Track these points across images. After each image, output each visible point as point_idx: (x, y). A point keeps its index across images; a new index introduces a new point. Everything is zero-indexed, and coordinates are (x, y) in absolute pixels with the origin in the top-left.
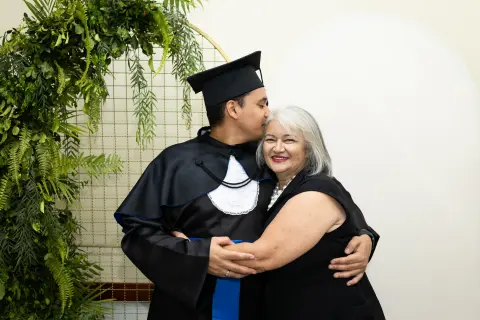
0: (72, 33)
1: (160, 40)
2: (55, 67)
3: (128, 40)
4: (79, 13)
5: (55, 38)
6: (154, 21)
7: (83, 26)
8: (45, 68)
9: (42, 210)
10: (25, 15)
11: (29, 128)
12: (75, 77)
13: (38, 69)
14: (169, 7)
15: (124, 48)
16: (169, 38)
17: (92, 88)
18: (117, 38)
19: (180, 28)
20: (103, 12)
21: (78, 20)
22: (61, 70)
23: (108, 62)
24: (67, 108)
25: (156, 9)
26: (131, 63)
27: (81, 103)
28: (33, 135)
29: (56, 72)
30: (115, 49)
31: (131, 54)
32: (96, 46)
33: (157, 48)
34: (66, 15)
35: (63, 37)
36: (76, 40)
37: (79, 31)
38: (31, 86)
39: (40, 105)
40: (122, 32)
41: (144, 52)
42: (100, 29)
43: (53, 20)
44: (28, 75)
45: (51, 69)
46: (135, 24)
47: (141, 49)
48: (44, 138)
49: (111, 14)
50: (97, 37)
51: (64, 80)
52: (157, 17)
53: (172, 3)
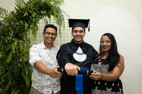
1: (53, 14)
2: (24, 22)
3: (44, 14)
4: (30, 7)
5: (24, 14)
7: (32, 11)
8: (21, 22)
9: (21, 61)
10: (15, 8)
11: (17, 38)
12: (29, 25)
13: (19, 22)
14: (55, 5)
15: (43, 16)
16: (55, 13)
17: (34, 27)
18: (41, 14)
19: (58, 11)
20: (37, 7)
21: (30, 9)
22: (26, 23)
23: (38, 20)
24: (27, 33)
25: (52, 6)
26: (45, 20)
27: (31, 31)
28: (18, 41)
29: (24, 23)
30: (40, 17)
31: (45, 18)
32: (35, 16)
33: (52, 17)
34: (27, 8)
35: (26, 14)
36: (30, 14)
37: (31, 12)
38: (17, 27)
39: (20, 32)
40: (43, 12)
41: (48, 17)
42: (36, 11)
43: (23, 9)
44: (17, 24)
45: (23, 22)
46: (46, 10)
47: (47, 17)
48: (21, 41)
49: (39, 7)
50: (35, 14)
51: (26, 25)
52: (52, 8)
53: (56, 4)
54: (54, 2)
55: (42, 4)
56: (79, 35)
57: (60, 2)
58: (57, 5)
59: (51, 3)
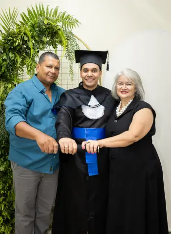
0: (23, 40)
1: (61, 42)
3: (47, 43)
4: (26, 31)
5: (16, 42)
7: (28, 37)
8: (11, 55)
10: (0, 31)
11: (3, 81)
12: (23, 59)
13: (7, 55)
14: (64, 28)
15: (45, 46)
17: (31, 64)
18: (42, 42)
21: (25, 34)
22: (18, 56)
23: (38, 52)
24: (19, 72)
25: (60, 29)
27: (25, 70)
28: (5, 84)
29: (15, 56)
30: (41, 46)
31: (48, 48)
32: (33, 45)
33: (59, 46)
34: (20, 32)
35: (19, 42)
36: (25, 42)
37: (26, 39)
38: (5, 63)
39: (9, 71)
40: (45, 39)
41: (54, 47)
43: (14, 34)
44: (4, 58)
45: (13, 55)
46: (50, 35)
47: (51, 46)
48: (10, 86)
49: (40, 31)
50: (33, 41)
51: (19, 60)
52: (60, 32)
53: (65, 26)
54: (63, 23)
55: (44, 27)
56: (91, 76)
57: (72, 22)
58: (68, 27)
59: (58, 24)
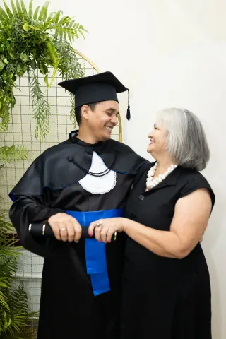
1: (51, 62)
3: (29, 62)
6: (47, 48)
14: (59, 37)
15: (25, 68)
16: (57, 61)
18: (20, 61)
19: (66, 54)
20: (10, 42)
23: (14, 78)
25: (48, 40)
26: (31, 80)
30: (19, 69)
31: (31, 73)
32: (5, 67)
33: (51, 69)
40: (24, 57)
41: (41, 72)
42: (8, 55)
46: (34, 50)
47: (38, 69)
49: (16, 43)
50: (6, 61)
52: (49, 45)
53: (61, 35)
54: (57, 30)
55: (24, 36)
57: (72, 29)
58: (65, 37)
59: (48, 31)
